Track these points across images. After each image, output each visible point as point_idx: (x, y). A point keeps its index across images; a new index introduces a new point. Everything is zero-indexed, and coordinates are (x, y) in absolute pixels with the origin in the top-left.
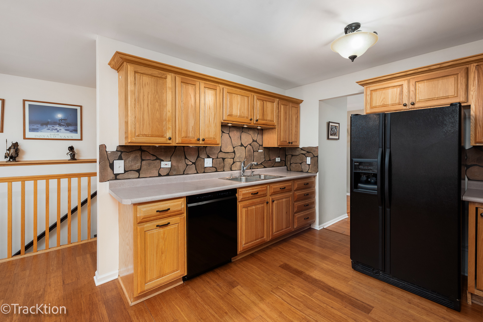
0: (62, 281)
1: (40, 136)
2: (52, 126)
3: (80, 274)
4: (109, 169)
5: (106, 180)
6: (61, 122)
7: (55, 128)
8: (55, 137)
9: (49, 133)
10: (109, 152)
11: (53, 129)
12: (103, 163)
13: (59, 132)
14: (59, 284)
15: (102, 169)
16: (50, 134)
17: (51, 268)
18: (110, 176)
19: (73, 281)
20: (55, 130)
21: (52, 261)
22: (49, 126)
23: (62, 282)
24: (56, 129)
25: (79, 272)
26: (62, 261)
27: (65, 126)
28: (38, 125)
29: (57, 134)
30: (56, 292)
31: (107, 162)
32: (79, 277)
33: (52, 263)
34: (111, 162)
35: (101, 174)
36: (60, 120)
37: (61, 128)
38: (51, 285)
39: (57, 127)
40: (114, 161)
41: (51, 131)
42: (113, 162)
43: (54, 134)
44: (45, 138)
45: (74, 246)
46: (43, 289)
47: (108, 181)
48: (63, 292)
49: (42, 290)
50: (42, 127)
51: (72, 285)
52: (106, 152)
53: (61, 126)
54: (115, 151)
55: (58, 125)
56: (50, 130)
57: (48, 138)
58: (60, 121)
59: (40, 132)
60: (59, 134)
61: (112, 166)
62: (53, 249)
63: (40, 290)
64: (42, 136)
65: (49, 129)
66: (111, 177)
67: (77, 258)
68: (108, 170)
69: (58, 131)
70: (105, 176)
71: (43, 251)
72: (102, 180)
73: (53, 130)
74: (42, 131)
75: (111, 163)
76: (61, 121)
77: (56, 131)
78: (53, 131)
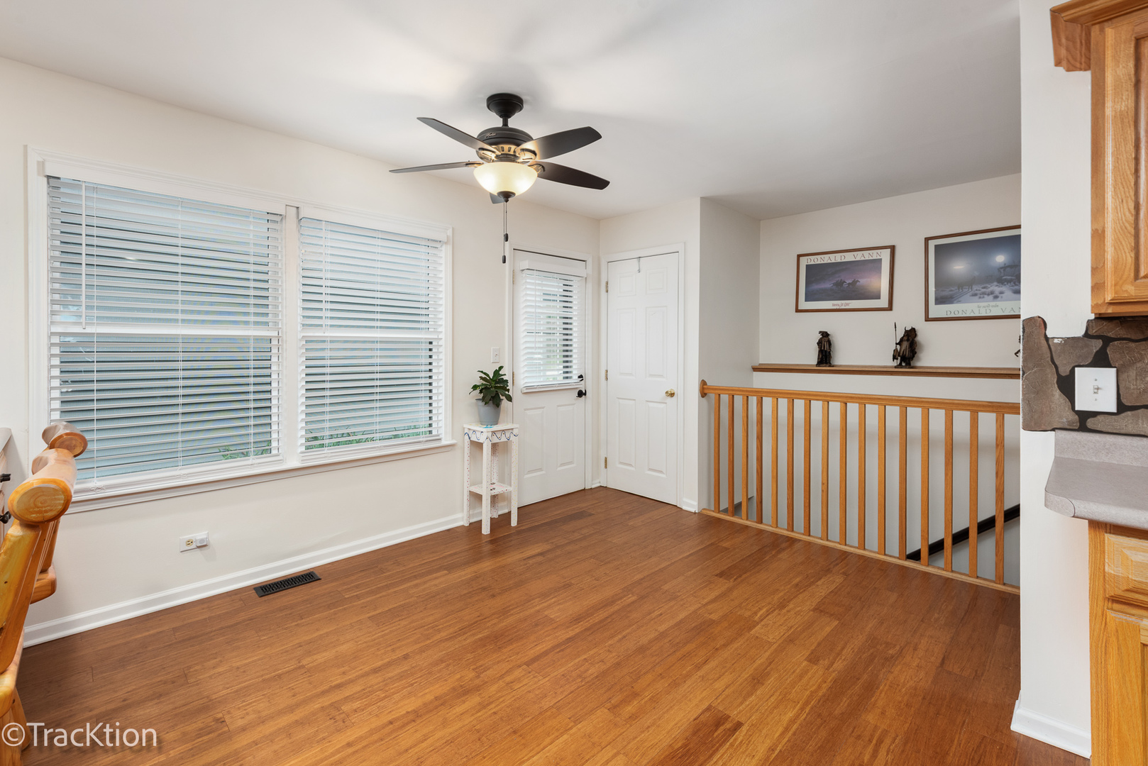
0: (942, 656)
1: (956, 313)
2: (983, 286)
3: (987, 668)
4: (1057, 393)
5: (1044, 428)
6: (1002, 275)
7: (989, 290)
8: (988, 311)
9: (976, 304)
10: (1056, 341)
11: (984, 293)
12: (1035, 372)
13: (999, 299)
14: (933, 659)
15: (1034, 392)
16: (979, 307)
17: (936, 615)
18: (1061, 417)
19: (963, 675)
20: (988, 295)
21: (945, 601)
22: (975, 287)
23: (941, 659)
24: (992, 293)
25: (989, 661)
26: (965, 614)
27: (1014, 283)
28: (952, 289)
29: (994, 303)
30: (918, 671)
31: (1048, 370)
32: (982, 675)
33: (943, 604)
34: (1064, 371)
35: (1029, 404)
36: (1001, 268)
37: (1003, 288)
38: (916, 650)
39: (996, 288)
40: (1076, 369)
41: (980, 298)
42: (1072, 372)
43: (986, 304)
44: (968, 315)
45: (1010, 594)
46: (901, 647)
47: (1053, 430)
48: (930, 682)
49: (898, 648)
50: (961, 291)
51: (956, 681)
52: (1047, 339)
53: (1002, 284)
54: (1078, 338)
55: (995, 283)
56: (976, 298)
57: (972, 315)
58: (1002, 270)
59: (956, 303)
60: (998, 303)
61: (1067, 386)
62: (959, 576)
63: (895, 646)
64: (961, 312)
65: (975, 295)
66: (1065, 420)
67: (1001, 627)
68: (1053, 395)
69: (996, 297)
70: (1042, 413)
71: (940, 571)
72: (1033, 424)
73: (986, 296)
74: (960, 299)
75: (1063, 374)
76: (1004, 270)
77: (991, 297)
78: (983, 297)
